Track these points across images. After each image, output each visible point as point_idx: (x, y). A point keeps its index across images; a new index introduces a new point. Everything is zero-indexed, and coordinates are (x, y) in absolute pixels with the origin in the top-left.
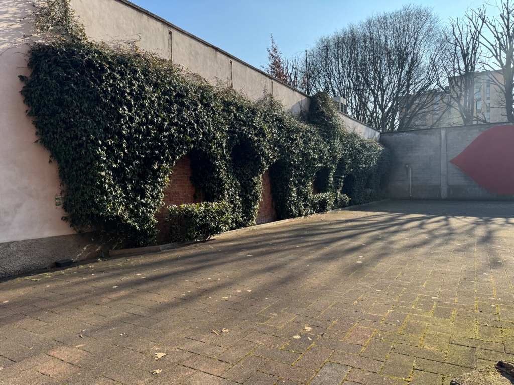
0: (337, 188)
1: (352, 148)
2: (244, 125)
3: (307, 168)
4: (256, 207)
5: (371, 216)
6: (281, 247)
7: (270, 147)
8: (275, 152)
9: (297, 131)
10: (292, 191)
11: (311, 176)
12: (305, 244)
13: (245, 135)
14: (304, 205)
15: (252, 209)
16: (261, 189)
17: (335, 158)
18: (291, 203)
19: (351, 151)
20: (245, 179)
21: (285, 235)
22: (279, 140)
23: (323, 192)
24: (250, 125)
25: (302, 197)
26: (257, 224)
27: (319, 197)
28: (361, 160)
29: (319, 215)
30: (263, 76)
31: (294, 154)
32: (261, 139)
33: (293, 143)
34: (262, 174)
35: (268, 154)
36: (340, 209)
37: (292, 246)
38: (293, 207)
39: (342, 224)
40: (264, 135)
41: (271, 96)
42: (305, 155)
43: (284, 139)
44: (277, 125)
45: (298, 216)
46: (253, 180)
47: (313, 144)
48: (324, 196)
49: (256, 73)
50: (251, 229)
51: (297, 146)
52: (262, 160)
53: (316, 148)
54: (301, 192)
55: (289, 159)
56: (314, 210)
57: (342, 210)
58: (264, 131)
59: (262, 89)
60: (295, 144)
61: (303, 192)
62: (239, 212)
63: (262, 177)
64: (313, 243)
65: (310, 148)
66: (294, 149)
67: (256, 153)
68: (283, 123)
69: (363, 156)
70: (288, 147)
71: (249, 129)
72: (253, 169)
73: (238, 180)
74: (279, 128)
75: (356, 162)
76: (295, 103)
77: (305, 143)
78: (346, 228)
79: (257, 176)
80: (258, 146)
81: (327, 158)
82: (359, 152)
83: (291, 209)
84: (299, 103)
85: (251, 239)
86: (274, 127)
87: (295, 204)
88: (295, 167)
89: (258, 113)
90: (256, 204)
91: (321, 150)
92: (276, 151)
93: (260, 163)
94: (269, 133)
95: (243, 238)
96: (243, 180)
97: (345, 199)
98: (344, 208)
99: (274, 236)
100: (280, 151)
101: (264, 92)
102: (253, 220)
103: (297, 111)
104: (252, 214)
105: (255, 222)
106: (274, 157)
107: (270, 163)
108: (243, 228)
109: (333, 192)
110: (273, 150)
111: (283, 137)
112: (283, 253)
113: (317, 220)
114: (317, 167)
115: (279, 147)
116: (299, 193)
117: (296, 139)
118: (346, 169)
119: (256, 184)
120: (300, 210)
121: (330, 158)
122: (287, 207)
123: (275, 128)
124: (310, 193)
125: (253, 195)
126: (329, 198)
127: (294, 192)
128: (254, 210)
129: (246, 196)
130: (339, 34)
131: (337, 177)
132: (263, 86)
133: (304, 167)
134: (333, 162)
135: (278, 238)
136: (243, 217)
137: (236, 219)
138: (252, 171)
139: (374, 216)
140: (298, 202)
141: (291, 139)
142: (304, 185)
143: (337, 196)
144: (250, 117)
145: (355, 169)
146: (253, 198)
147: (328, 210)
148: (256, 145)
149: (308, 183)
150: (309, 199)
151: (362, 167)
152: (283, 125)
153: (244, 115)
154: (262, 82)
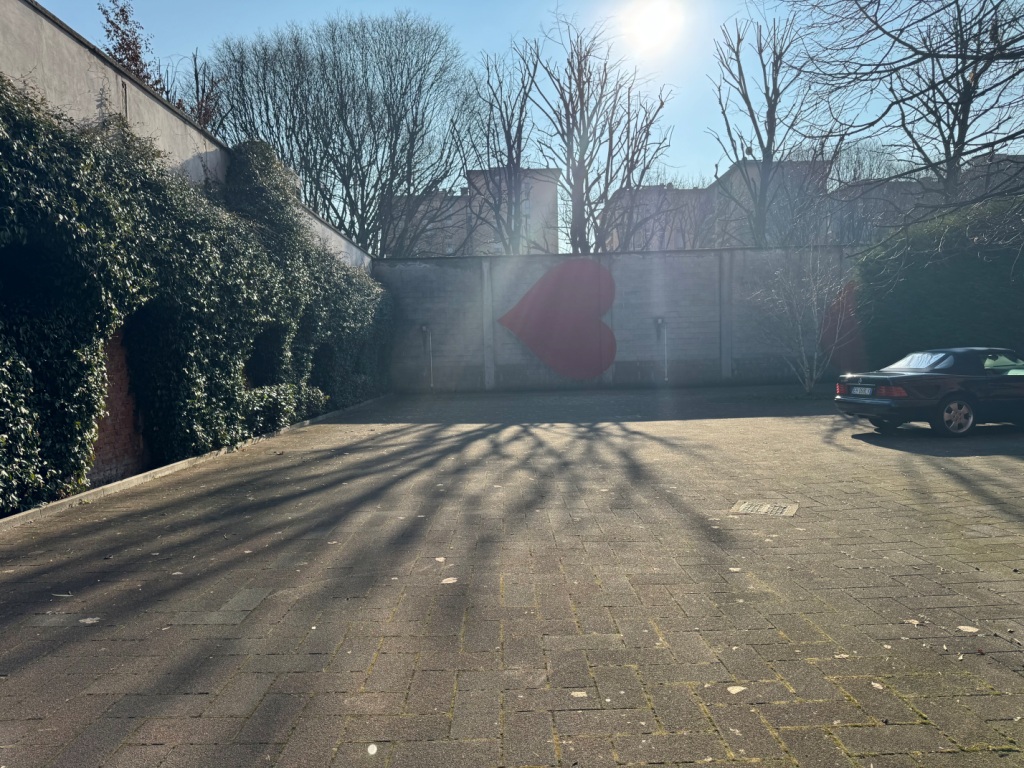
0: (300, 374)
1: (329, 283)
2: (38, 182)
3: (231, 325)
4: (88, 435)
5: (383, 434)
6: (197, 565)
7: (129, 259)
8: (145, 276)
9: (204, 226)
10: (196, 384)
11: (243, 346)
12: (266, 541)
13: (44, 212)
14: (226, 419)
15: (75, 443)
16: (103, 380)
17: (296, 302)
18: (193, 417)
19: (326, 291)
20: (47, 352)
21: (193, 513)
22: (156, 244)
23: (270, 384)
24: (59, 186)
25: (220, 400)
26: (94, 485)
27: (261, 398)
28: (346, 312)
29: (263, 441)
30: (95, 59)
31: (198, 285)
32: (102, 233)
33: (194, 255)
34: (106, 338)
35: (124, 279)
36: (308, 422)
37: (228, 554)
38: (198, 428)
39: (332, 461)
40: (109, 223)
41: (122, 121)
42: (228, 292)
43: (169, 241)
44: (147, 200)
45: (212, 450)
46: (76, 357)
47: (246, 263)
48: (274, 395)
49: (74, 46)
50: (76, 504)
51: (206, 265)
52: (106, 296)
53: (253, 275)
54: (219, 387)
55: (185, 298)
56: (250, 429)
57: (311, 424)
58: (110, 210)
59: (94, 96)
60: (202, 260)
61: (222, 386)
62: (26, 457)
63: (105, 349)
64: (288, 532)
65: (240, 274)
66: (199, 273)
67: (86, 276)
68: (165, 196)
69: (351, 303)
70: (181, 264)
71: (58, 196)
72: (76, 321)
73: (21, 355)
74: (154, 210)
75: (337, 315)
76: (190, 155)
77: (226, 258)
78: (348, 473)
79: (89, 342)
80: (92, 255)
81: (279, 301)
82: (342, 293)
83: (193, 432)
84: (200, 157)
85: (80, 541)
86: (139, 203)
87: (203, 420)
88: (200, 322)
89: (88, 156)
90: (88, 427)
91: (266, 282)
92: (146, 274)
93: (100, 305)
94: (126, 220)
95: (48, 542)
96: (41, 354)
97: (317, 398)
98: (315, 420)
99: (158, 522)
100: (160, 273)
101: (99, 106)
102: (79, 476)
103: (197, 176)
104: (77, 459)
105: (85, 481)
106: (143, 291)
107: (130, 307)
108: (44, 505)
109: (293, 383)
110: (138, 269)
111: (166, 236)
112: (210, 589)
113: (263, 456)
114: (256, 323)
115: (155, 262)
116: (213, 389)
117: (203, 246)
118: (316, 331)
119: (89, 366)
120: (216, 433)
121: (286, 302)
122: (182, 430)
123: (142, 208)
124: (240, 389)
125: (78, 400)
126: (285, 399)
127: (200, 389)
128: (83, 446)
129: (53, 404)
130: (265, 40)
131: (298, 349)
132: (98, 88)
133: (226, 321)
134: (292, 311)
135: (174, 528)
136: (43, 471)
137: (19, 479)
138: (69, 327)
139: (388, 433)
140: (210, 414)
141: (188, 243)
142: (225, 367)
143: (299, 393)
144: (60, 160)
145: (334, 330)
146: (79, 409)
147: (284, 426)
148: (85, 248)
149: (235, 364)
150: (238, 405)
151: (349, 328)
152: (165, 201)
153: (37, 152)
154: (93, 76)
